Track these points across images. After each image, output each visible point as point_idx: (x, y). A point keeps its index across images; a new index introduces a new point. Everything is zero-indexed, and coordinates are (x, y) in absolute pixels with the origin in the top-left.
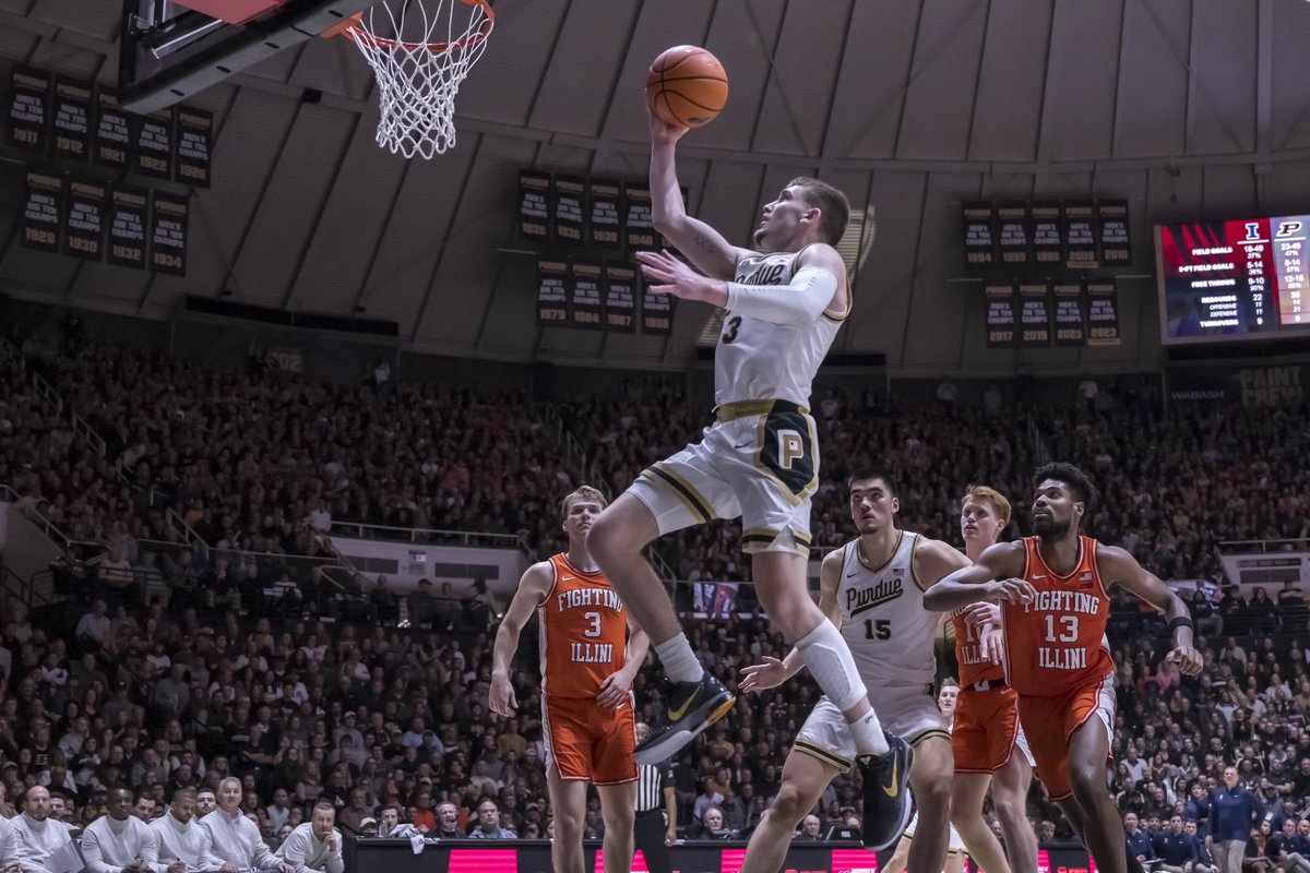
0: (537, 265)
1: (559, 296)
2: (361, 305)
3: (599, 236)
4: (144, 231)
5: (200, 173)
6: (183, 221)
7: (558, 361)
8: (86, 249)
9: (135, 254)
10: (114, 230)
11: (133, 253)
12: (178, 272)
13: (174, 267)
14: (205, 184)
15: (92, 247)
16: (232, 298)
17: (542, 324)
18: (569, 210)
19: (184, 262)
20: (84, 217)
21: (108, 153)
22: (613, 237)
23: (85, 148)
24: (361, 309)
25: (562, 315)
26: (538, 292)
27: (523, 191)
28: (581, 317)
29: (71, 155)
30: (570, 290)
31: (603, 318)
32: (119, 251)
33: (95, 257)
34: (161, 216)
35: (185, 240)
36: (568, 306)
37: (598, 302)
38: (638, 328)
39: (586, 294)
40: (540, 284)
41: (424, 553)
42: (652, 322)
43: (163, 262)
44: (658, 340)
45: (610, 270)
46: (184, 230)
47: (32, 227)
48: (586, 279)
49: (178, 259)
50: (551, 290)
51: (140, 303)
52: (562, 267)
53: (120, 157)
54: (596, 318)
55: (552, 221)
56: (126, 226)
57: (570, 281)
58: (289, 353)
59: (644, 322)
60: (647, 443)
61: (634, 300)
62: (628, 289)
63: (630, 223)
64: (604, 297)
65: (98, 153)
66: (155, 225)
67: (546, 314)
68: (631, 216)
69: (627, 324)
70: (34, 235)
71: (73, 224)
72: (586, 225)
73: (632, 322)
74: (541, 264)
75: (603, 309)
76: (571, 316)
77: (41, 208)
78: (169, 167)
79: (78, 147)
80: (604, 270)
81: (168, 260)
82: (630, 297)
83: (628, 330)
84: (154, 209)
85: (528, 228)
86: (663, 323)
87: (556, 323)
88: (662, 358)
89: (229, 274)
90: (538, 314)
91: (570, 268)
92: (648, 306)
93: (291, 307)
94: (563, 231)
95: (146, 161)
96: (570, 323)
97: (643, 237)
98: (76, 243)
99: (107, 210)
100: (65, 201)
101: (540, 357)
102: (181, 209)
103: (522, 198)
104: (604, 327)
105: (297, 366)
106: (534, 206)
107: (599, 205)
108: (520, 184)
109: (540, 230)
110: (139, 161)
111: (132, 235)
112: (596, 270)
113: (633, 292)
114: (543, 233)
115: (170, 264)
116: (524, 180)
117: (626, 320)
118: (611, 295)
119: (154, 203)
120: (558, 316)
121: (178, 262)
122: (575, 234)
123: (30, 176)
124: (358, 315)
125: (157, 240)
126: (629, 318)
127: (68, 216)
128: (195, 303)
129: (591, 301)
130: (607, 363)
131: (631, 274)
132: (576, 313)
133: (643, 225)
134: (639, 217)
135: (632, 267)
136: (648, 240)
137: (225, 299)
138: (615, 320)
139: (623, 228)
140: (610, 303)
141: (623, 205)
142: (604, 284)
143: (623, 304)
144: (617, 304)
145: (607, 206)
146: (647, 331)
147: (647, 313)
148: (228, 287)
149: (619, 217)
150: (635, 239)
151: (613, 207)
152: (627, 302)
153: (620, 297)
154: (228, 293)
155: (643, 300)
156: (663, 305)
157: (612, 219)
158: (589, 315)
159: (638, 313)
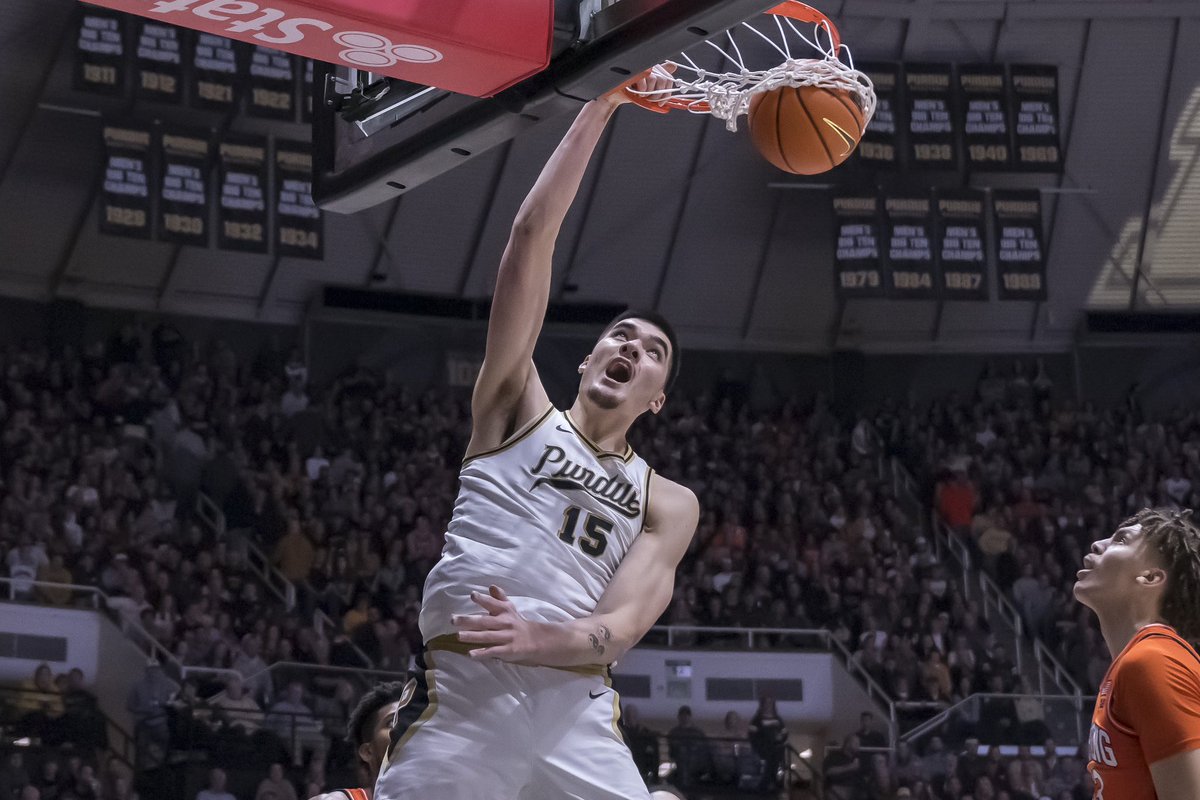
0: (831, 205)
1: (868, 251)
2: (572, 281)
3: (923, 152)
4: (265, 198)
7: (871, 347)
8: (187, 230)
9: (253, 232)
10: (224, 199)
11: (252, 231)
12: (315, 254)
13: (309, 247)
15: (195, 226)
16: (388, 285)
17: (844, 296)
19: (321, 240)
20: (182, 184)
21: (210, 91)
22: (944, 152)
23: (179, 86)
25: (874, 279)
26: (836, 247)
28: (904, 280)
29: (159, 96)
30: (884, 240)
31: (938, 280)
32: (233, 229)
33: (200, 241)
34: (284, 174)
36: (882, 264)
37: (927, 255)
38: (993, 291)
39: (911, 243)
40: (838, 234)
41: (688, 664)
42: (1015, 281)
43: (293, 241)
44: (1024, 308)
45: (943, 204)
47: (114, 204)
48: (909, 220)
49: (313, 236)
50: (856, 243)
51: (260, 301)
52: (868, 205)
53: (225, 95)
54: (926, 280)
56: (240, 192)
57: (882, 226)
59: (1002, 281)
60: (1019, 470)
61: (984, 247)
62: (974, 232)
63: (970, 129)
64: (937, 246)
65: (195, 90)
66: (279, 187)
67: (849, 279)
68: (970, 117)
69: (976, 285)
70: (117, 215)
71: (169, 195)
72: (903, 137)
73: (985, 282)
74: (838, 203)
75: (938, 266)
76: (887, 280)
77: (124, 176)
78: (293, 103)
79: (168, 84)
80: (934, 206)
81: (299, 237)
82: (977, 244)
83: (978, 295)
84: (278, 166)
86: (1032, 282)
87: (866, 292)
88: (1032, 334)
89: (380, 249)
90: (838, 280)
91: (881, 204)
92: (1006, 256)
93: (469, 292)
94: (867, 150)
95: (262, 97)
96: (887, 289)
97: (991, 149)
98: (174, 222)
99: (213, 169)
100: (155, 163)
101: (844, 343)
104: (940, 294)
107: (920, 104)
110: (251, 96)
111: (248, 205)
112: (921, 206)
113: (982, 236)
115: (302, 243)
117: (973, 281)
118: (947, 243)
119: (275, 156)
120: (867, 281)
121: (312, 240)
122: (886, 152)
123: (109, 132)
124: (568, 297)
125: (285, 209)
126: (978, 278)
127: (161, 185)
128: (337, 296)
129: (916, 255)
130: (947, 345)
131: (976, 207)
132: (896, 275)
133: (991, 129)
134: (984, 118)
135: (978, 196)
136: (1000, 153)
137: (377, 286)
138: (957, 281)
139: (959, 137)
140: (947, 255)
141: (957, 102)
142: (935, 227)
143: (968, 256)
144: (958, 256)
145: (932, 104)
146: (1010, 295)
147: (1007, 267)
148: (381, 269)
149: (953, 119)
150: (979, 153)
151: (941, 105)
152: (973, 252)
153: (962, 244)
154: (380, 278)
155: (998, 248)
156: (1032, 253)
157: (942, 124)
158: (915, 276)
159: (992, 268)
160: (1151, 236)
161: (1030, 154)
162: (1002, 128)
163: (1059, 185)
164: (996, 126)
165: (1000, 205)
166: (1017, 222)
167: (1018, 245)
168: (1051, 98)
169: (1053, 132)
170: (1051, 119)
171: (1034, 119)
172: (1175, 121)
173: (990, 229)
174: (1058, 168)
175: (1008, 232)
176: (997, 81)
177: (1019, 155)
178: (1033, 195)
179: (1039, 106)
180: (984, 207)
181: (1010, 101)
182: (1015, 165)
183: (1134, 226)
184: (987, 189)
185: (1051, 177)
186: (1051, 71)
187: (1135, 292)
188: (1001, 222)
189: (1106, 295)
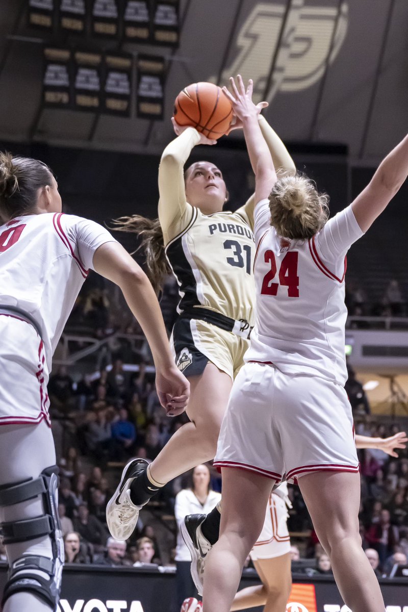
0: (44, 52)
1: (63, 81)
3: (100, 27)
7: (53, 142)
17: (44, 105)
18: (72, 3)
22: (111, 29)
25: (65, 98)
26: (43, 76)
28: (83, 100)
30: (72, 76)
31: (102, 103)
36: (71, 90)
37: (97, 88)
38: (133, 112)
39: (87, 80)
40: (45, 70)
42: (146, 108)
45: (108, 59)
48: (88, 66)
50: (56, 76)
52: (65, 54)
54: (96, 102)
55: (57, 13)
57: (73, 68)
59: (138, 108)
61: (130, 86)
62: (125, 77)
63: (128, 17)
64: (103, 82)
67: (50, 97)
68: (128, 10)
69: (124, 108)
72: (88, 17)
73: (129, 106)
74: (47, 51)
75: (102, 95)
76: (72, 100)
80: (103, 59)
82: (127, 84)
83: (125, 114)
85: (36, 19)
86: (156, 109)
87: (59, 105)
90: (43, 96)
91: (73, 55)
92: (142, 93)
94: (67, 23)
96: (73, 106)
97: (138, 30)
101: (37, 138)
104: (103, 110)
109: (46, 21)
112: (97, 58)
113: (130, 79)
114: (48, 24)
117: (123, 105)
118: (109, 82)
120: (61, 99)
122: (78, 25)
126: (125, 103)
129: (91, 86)
130: (98, 145)
131: (127, 63)
132: (78, 97)
133: (140, 18)
134: (136, 12)
135: (128, 57)
136: (143, 33)
138: (113, 104)
139: (121, 21)
140: (109, 89)
142: (103, 71)
143: (120, 90)
144: (115, 90)
146: (142, 115)
147: (142, 99)
149: (118, 11)
150: (132, 32)
152: (123, 89)
153: (117, 83)
155: (138, 88)
156: (156, 93)
157: (112, 12)
158: (89, 99)
159: (133, 98)
161: (161, 36)
162: (146, 19)
163: (173, 55)
164: (143, 17)
165: (141, 63)
166: (150, 74)
167: (150, 87)
168: (176, 4)
169: (175, 25)
170: (174, 17)
171: (166, 15)
172: (241, 26)
173: (134, 76)
175: (145, 79)
177: (154, 35)
178: (159, 59)
179: (168, 8)
180: (132, 64)
181: (152, 4)
182: (151, 41)
184: (135, 53)
185: (169, 50)
188: (142, 73)
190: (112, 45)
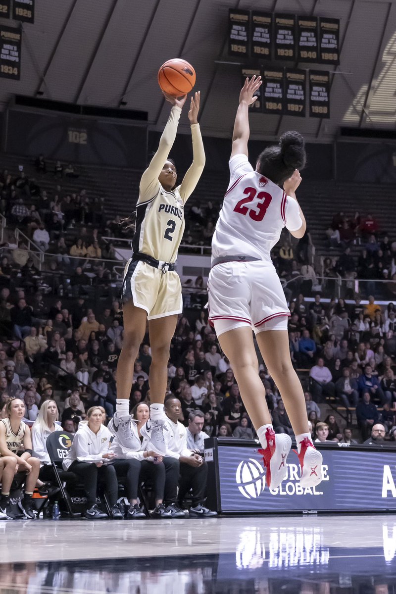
0: (241, 72)
2: (124, 101)
3: (281, 52)
5: (28, 14)
6: (18, 44)
12: (17, 77)
13: (13, 75)
14: (31, 20)
16: (44, 97)
18: (261, 35)
19: (19, 72)
22: (290, 53)
24: (124, 103)
25: (258, 104)
27: (231, 23)
28: (271, 106)
31: (285, 106)
34: (4, 41)
35: (19, 57)
36: (262, 99)
37: (281, 96)
38: (307, 113)
39: (274, 90)
42: (317, 109)
43: (6, 71)
45: (288, 75)
46: (19, 50)
48: (274, 81)
49: (16, 69)
52: (257, 73)
54: (280, 106)
55: (250, 43)
58: (80, 132)
59: (311, 109)
61: (305, 94)
62: (301, 87)
63: (301, 44)
64: (285, 93)
66: (1, 47)
68: (302, 39)
69: (300, 110)
72: (273, 45)
73: (304, 109)
74: (244, 71)
75: (285, 101)
76: (263, 106)
78: (8, 9)
80: (285, 75)
81: (9, 70)
82: (302, 92)
83: (301, 114)
85: (235, 48)
86: (324, 110)
87: (254, 110)
88: (317, 135)
89: (42, 81)
91: (263, 73)
92: (313, 98)
93: (80, 102)
94: (257, 50)
96: (263, 110)
97: (310, 53)
102: (17, 37)
103: (230, 28)
104: (286, 112)
105: (84, 141)
106: (238, 33)
107: (281, 32)
108: (229, 19)
109: (242, 49)
112: (279, 75)
113: (304, 89)
114: (244, 51)
115: (11, 72)
116: (232, 16)
117: (299, 108)
118: (289, 91)
121: (15, 71)
122: (266, 51)
124: (122, 107)
125: (3, 57)
126: (301, 107)
128: (21, 100)
129: (276, 95)
131: (302, 77)
132: (267, 103)
133: (310, 44)
134: (307, 39)
135: (303, 72)
136: (313, 55)
137: (38, 97)
138: (292, 107)
139: (296, 47)
140: (289, 96)
141: (297, 32)
142: (285, 84)
143: (298, 97)
144: (294, 97)
145: (286, 32)
146: (313, 115)
147: (314, 103)
148: (41, 90)
149: (294, 39)
150: (304, 54)
151: (290, 32)
152: (300, 96)
153: (295, 92)
154: (41, 93)
155: (311, 95)
156: (323, 98)
157: (290, 41)
158: (275, 104)
159: (307, 103)
160: (371, 92)
161: (326, 56)
162: (315, 44)
163: (335, 70)
164: (312, 43)
165: (312, 77)
166: (319, 84)
167: (319, 95)
168: (336, 33)
169: (336, 47)
170: (335, 42)
171: (329, 41)
172: (386, 45)
173: (307, 87)
174: (336, 63)
175: (315, 88)
176: (314, 24)
177: (321, 56)
178: (326, 73)
179: (331, 36)
180: (305, 77)
181: (319, 34)
182: (319, 60)
183: (364, 88)
184: (307, 70)
185: (332, 66)
186: (336, 21)
187: (362, 117)
188: (312, 84)
189: (350, 118)
190: (291, 64)
